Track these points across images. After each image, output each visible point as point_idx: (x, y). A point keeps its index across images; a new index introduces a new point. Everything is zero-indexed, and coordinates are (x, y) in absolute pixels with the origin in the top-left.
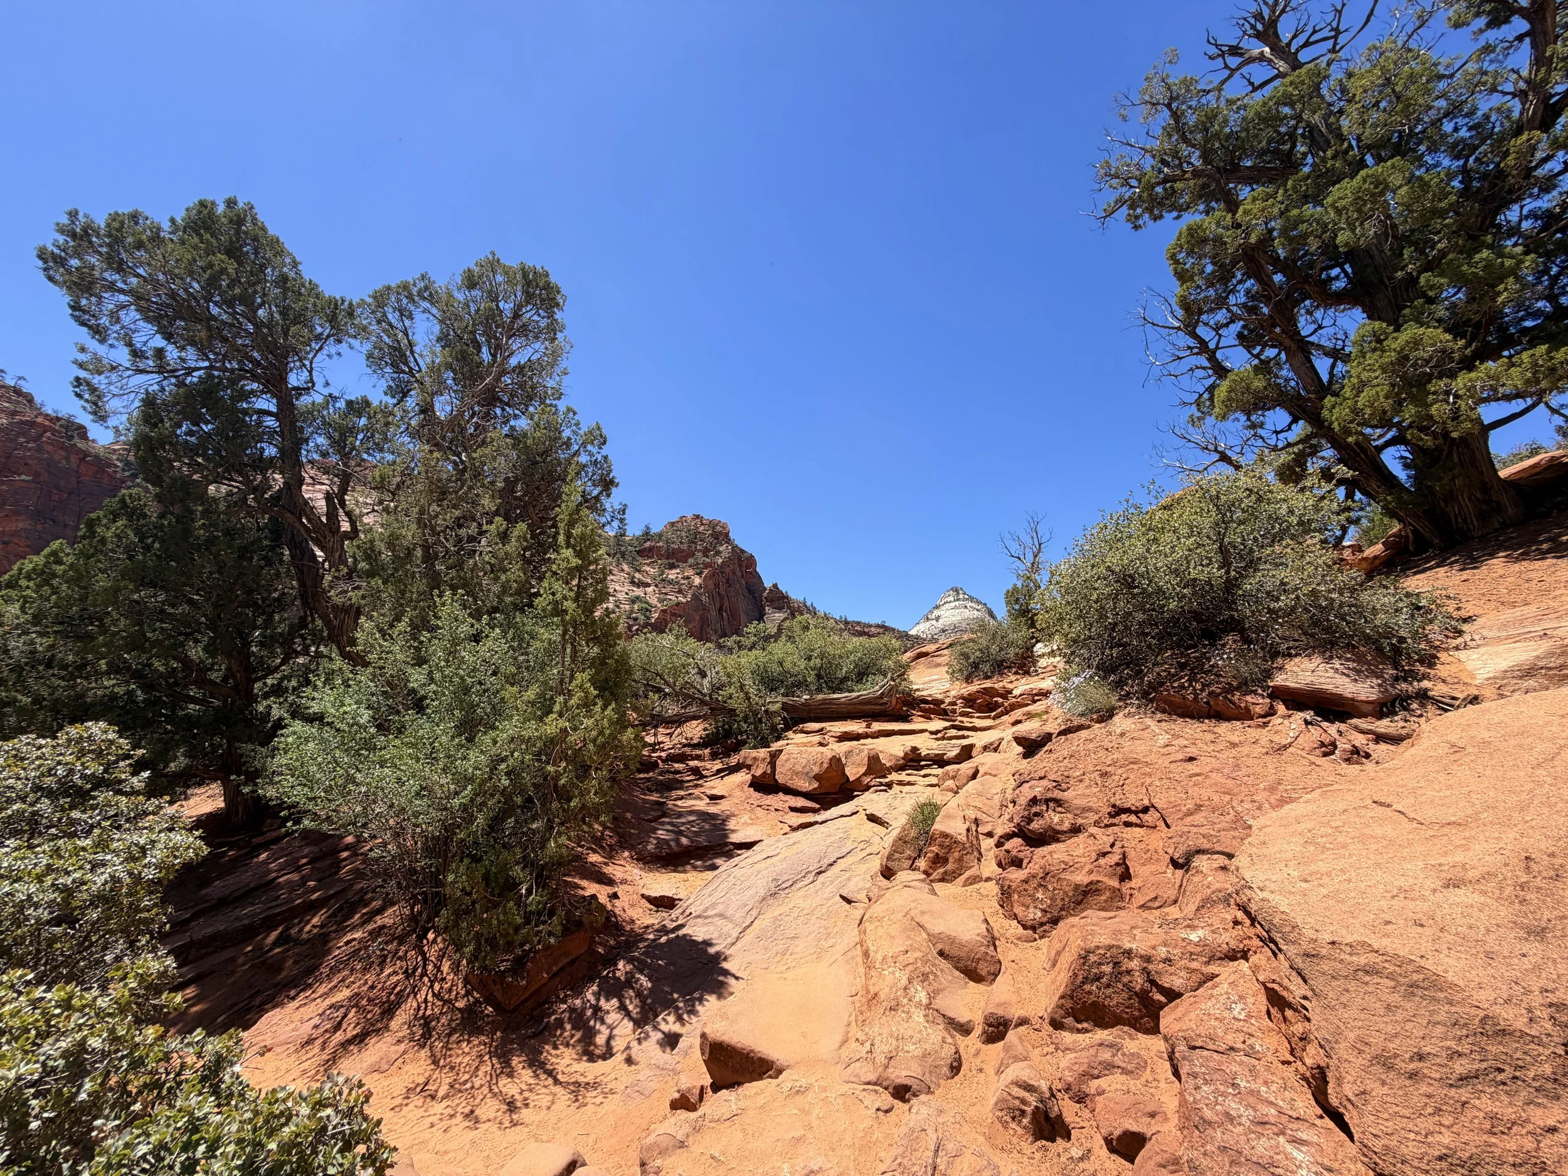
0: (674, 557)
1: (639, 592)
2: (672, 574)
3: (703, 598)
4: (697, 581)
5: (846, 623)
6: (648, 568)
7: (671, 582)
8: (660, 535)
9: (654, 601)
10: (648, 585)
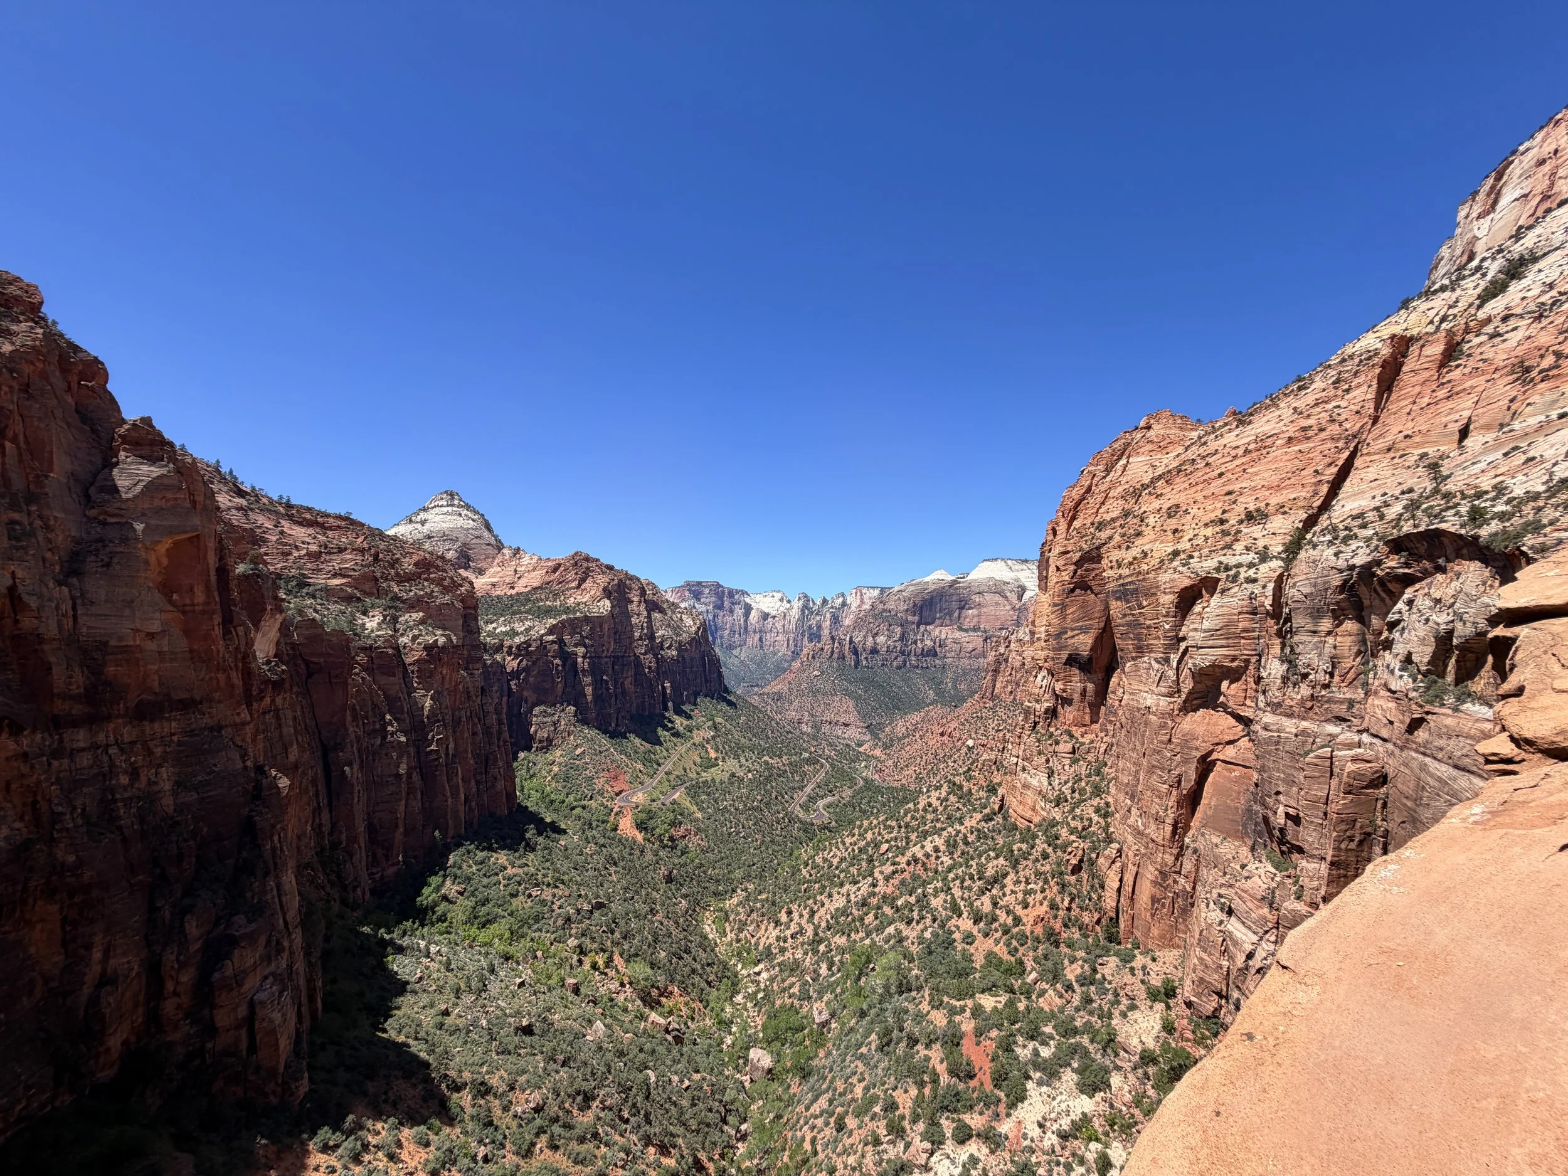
5: (289, 506)
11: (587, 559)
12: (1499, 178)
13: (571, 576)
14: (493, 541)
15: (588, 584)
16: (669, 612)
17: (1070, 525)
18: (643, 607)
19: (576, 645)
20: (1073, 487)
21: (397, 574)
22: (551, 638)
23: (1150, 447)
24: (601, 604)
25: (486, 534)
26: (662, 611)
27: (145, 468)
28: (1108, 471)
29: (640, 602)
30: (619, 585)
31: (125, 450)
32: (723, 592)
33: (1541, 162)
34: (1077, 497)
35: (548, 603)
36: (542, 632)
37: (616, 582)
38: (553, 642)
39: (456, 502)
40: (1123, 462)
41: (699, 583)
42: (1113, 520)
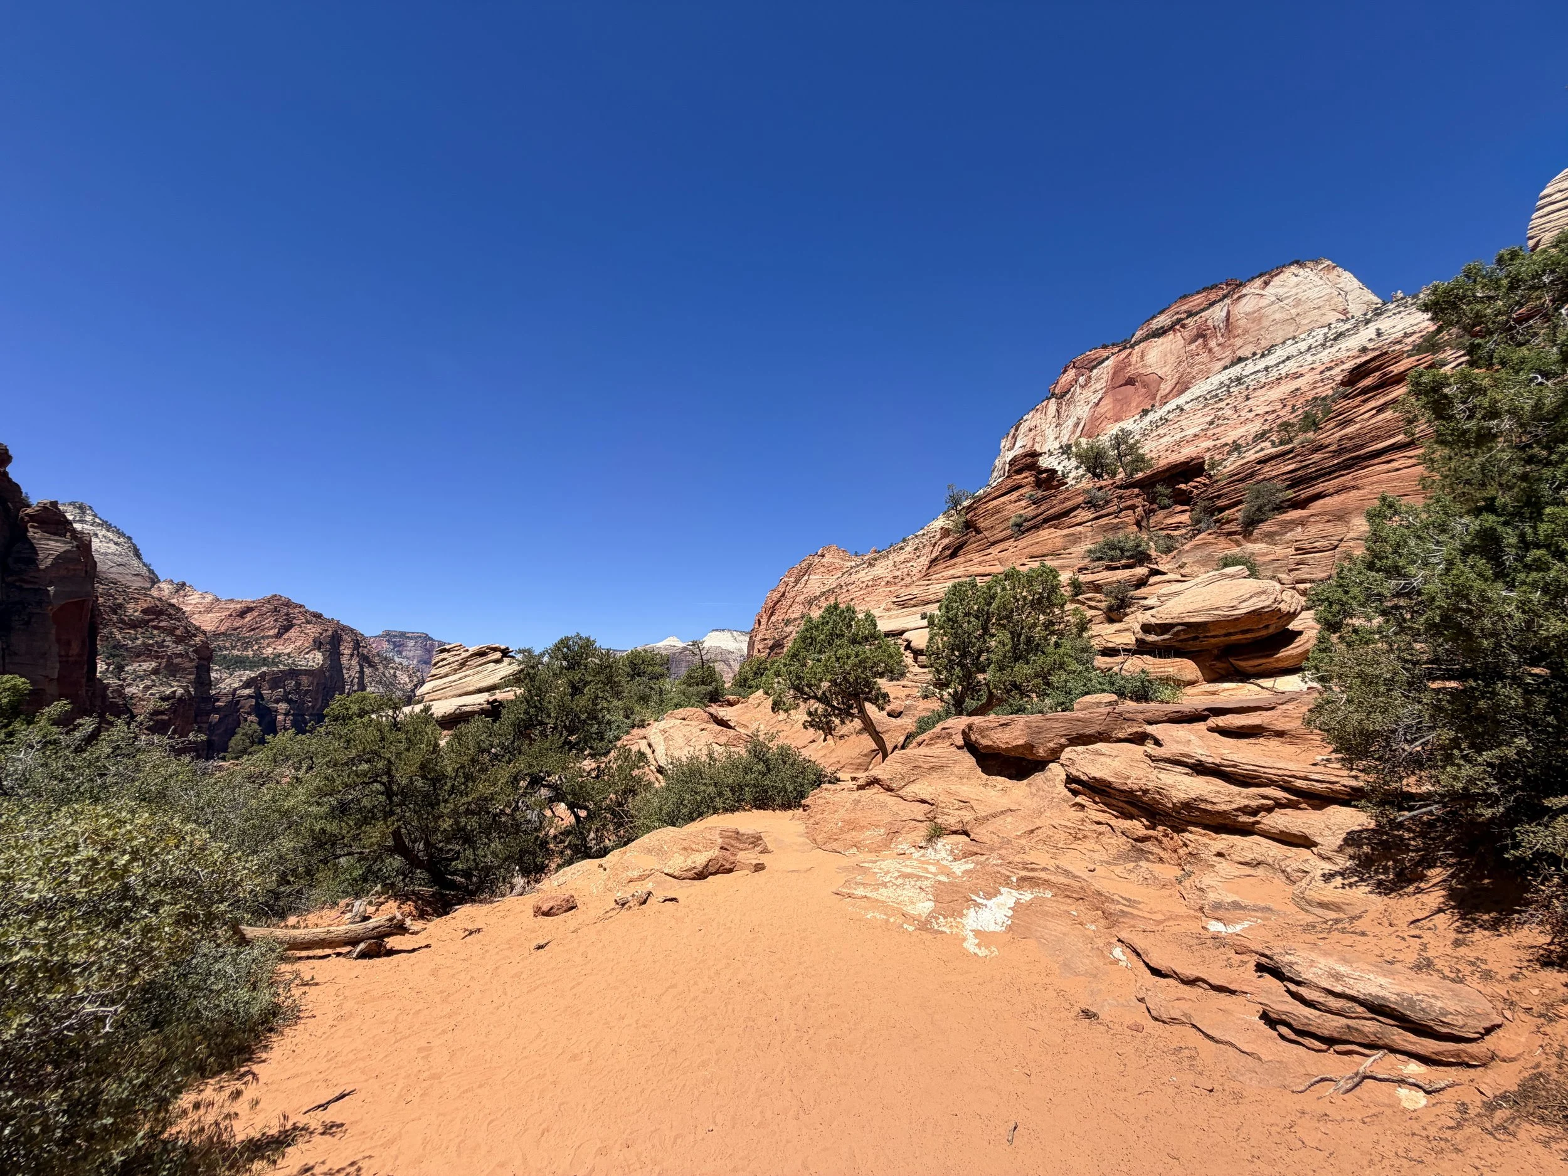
11: (288, 604)
12: (1016, 430)
13: (269, 622)
14: (144, 571)
15: (292, 633)
16: (380, 667)
17: (769, 619)
18: (354, 662)
19: (277, 701)
20: (774, 590)
21: (122, 621)
22: (247, 692)
23: (822, 569)
24: (310, 656)
25: (135, 562)
26: (371, 665)
27: (52, 543)
28: (797, 582)
29: (352, 655)
30: (333, 636)
31: (32, 527)
32: (432, 645)
33: (1031, 430)
34: (775, 599)
35: (235, 652)
36: (236, 685)
37: (330, 633)
38: (250, 696)
39: (89, 518)
40: (806, 577)
41: (403, 635)
42: (795, 619)
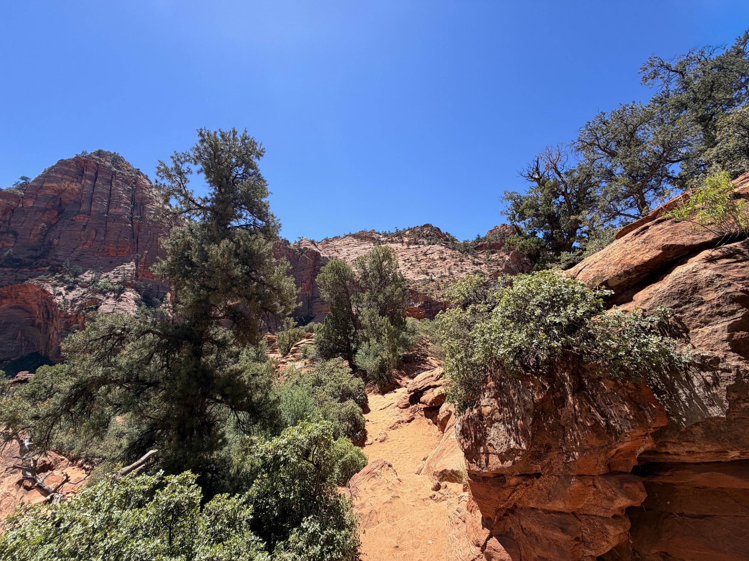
0: (494, 248)
1: (477, 268)
2: (494, 257)
3: (512, 266)
4: (507, 258)
6: (480, 256)
7: (493, 261)
8: (485, 238)
9: (485, 271)
10: (482, 264)
